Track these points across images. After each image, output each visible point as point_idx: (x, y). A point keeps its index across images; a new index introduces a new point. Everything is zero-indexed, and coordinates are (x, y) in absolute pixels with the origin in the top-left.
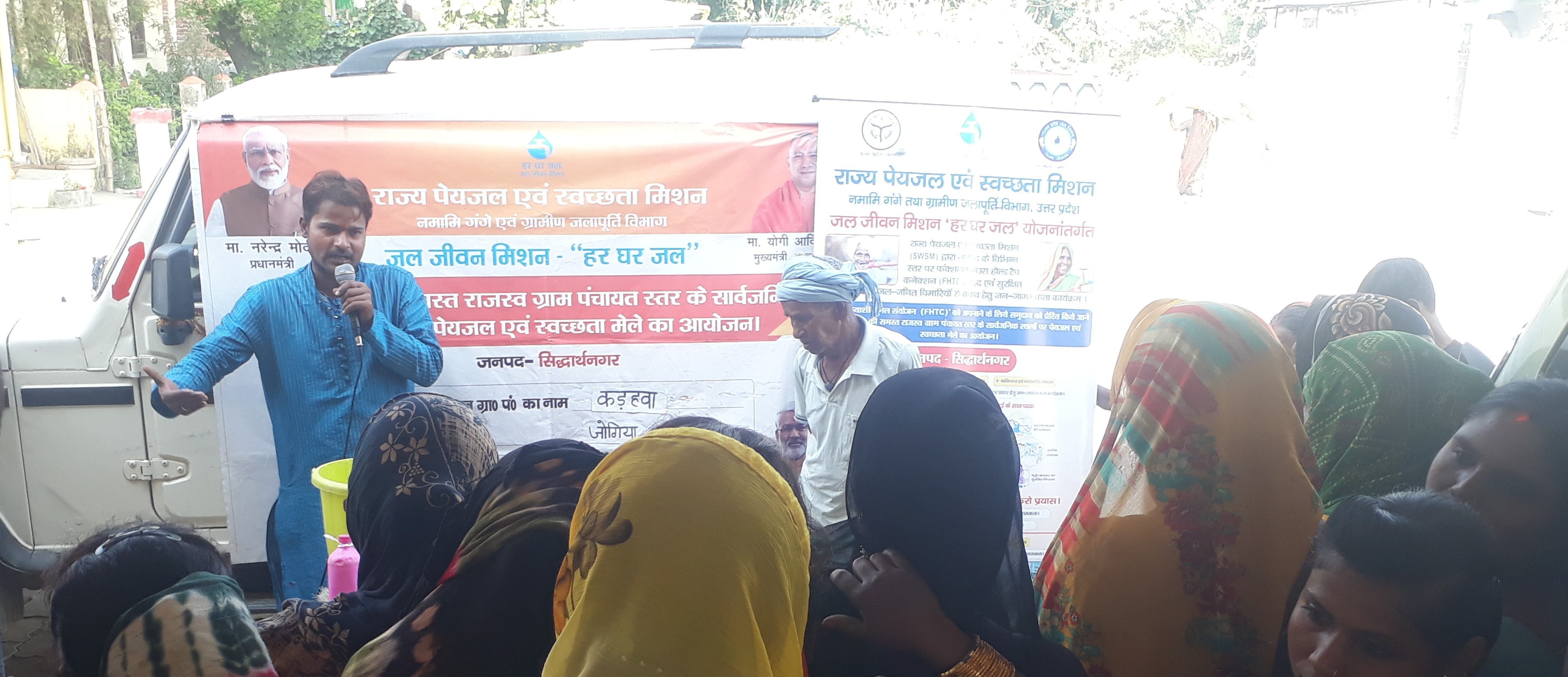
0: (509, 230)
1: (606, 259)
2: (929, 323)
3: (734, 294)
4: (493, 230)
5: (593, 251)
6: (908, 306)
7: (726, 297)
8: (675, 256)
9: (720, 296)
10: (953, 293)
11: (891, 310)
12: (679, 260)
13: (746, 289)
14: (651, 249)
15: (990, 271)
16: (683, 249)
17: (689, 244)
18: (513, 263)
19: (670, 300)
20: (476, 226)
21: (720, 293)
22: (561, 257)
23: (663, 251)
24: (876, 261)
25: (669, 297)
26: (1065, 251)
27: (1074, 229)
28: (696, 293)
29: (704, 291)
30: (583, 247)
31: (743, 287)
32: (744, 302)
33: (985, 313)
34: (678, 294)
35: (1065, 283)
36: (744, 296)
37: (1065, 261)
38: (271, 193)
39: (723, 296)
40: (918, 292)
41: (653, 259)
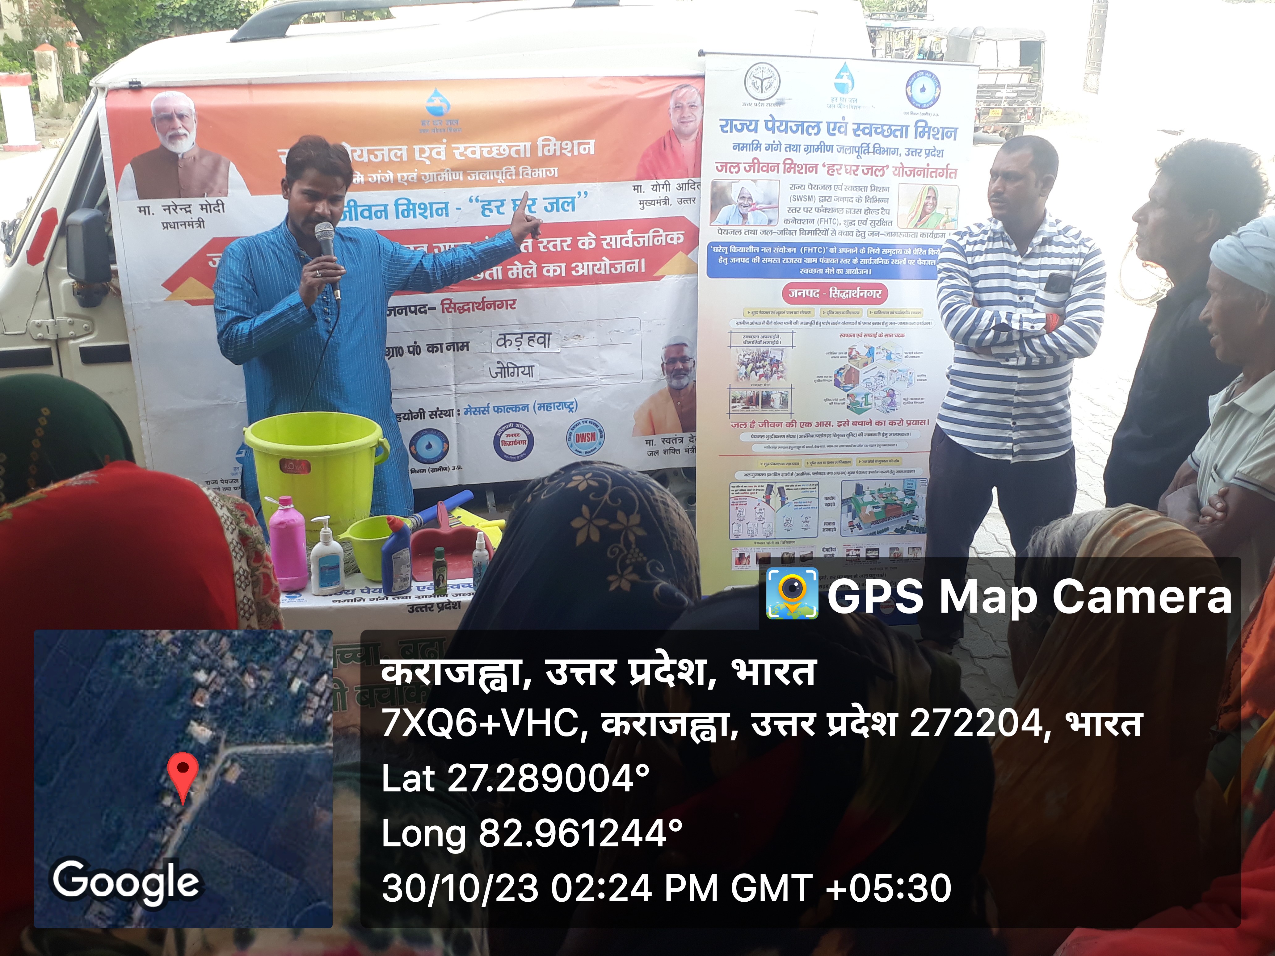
0: (410, 185)
1: (502, 210)
2: (808, 260)
3: (621, 238)
4: (395, 185)
5: (490, 203)
6: (788, 245)
7: (612, 241)
8: (566, 204)
9: (608, 240)
10: (830, 232)
11: (772, 249)
12: (570, 208)
13: (632, 233)
14: (544, 199)
15: (863, 211)
16: (573, 198)
17: (579, 193)
18: (415, 217)
19: (562, 246)
20: (379, 182)
21: (608, 237)
22: (460, 209)
23: (555, 201)
24: (758, 204)
25: (563, 243)
26: (931, 191)
27: (939, 171)
28: (586, 238)
29: (594, 236)
30: (479, 198)
31: (629, 231)
32: (630, 245)
33: (858, 250)
34: (569, 240)
35: (932, 220)
36: (630, 240)
37: (931, 201)
38: (180, 156)
39: (611, 241)
40: (798, 232)
41: (546, 208)
